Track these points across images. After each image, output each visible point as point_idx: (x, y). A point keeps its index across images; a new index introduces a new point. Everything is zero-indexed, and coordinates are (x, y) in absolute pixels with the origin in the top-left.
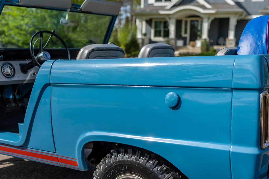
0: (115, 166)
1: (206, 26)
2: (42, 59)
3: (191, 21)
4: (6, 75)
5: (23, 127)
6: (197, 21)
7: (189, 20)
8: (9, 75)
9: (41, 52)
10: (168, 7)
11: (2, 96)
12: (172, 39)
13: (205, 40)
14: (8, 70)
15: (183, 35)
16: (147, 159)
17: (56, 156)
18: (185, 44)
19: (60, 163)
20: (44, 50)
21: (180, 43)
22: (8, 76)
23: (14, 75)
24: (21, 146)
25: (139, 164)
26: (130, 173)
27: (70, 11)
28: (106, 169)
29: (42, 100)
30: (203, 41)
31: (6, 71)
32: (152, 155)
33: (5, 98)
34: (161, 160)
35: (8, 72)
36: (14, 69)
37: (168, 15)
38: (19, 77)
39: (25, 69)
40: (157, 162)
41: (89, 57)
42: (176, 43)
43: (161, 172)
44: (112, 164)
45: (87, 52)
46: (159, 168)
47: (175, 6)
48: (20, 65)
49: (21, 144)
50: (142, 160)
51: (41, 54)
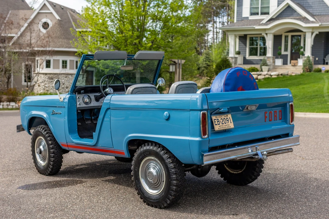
0: (143, 153)
1: (309, 42)
2: (108, 93)
3: (292, 36)
4: (86, 102)
5: (95, 135)
6: (300, 36)
7: (290, 35)
8: (88, 103)
9: (107, 88)
10: (264, 22)
11: (83, 117)
12: (268, 57)
13: (308, 57)
14: (87, 100)
15: (283, 53)
16: (158, 147)
17: (113, 150)
18: (285, 63)
19: (116, 154)
20: (110, 87)
21: (279, 62)
22: (86, 103)
23: (90, 103)
24: (94, 145)
25: (154, 150)
26: (150, 156)
27: (127, 60)
28: (138, 155)
29: (105, 119)
30: (306, 58)
31: (85, 100)
32: (161, 146)
33: (85, 118)
34: (164, 148)
35: (87, 101)
36: (91, 99)
37: (265, 30)
38: (94, 104)
39: (97, 99)
40: (162, 149)
41: (132, 93)
42: (274, 62)
43: (164, 154)
44: (141, 152)
45: (131, 89)
46: (163, 152)
47: (271, 20)
48: (94, 96)
49: (94, 144)
50: (155, 149)
51: (107, 90)
